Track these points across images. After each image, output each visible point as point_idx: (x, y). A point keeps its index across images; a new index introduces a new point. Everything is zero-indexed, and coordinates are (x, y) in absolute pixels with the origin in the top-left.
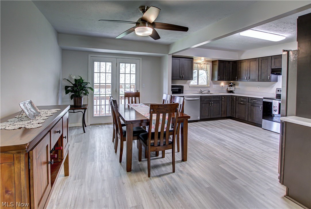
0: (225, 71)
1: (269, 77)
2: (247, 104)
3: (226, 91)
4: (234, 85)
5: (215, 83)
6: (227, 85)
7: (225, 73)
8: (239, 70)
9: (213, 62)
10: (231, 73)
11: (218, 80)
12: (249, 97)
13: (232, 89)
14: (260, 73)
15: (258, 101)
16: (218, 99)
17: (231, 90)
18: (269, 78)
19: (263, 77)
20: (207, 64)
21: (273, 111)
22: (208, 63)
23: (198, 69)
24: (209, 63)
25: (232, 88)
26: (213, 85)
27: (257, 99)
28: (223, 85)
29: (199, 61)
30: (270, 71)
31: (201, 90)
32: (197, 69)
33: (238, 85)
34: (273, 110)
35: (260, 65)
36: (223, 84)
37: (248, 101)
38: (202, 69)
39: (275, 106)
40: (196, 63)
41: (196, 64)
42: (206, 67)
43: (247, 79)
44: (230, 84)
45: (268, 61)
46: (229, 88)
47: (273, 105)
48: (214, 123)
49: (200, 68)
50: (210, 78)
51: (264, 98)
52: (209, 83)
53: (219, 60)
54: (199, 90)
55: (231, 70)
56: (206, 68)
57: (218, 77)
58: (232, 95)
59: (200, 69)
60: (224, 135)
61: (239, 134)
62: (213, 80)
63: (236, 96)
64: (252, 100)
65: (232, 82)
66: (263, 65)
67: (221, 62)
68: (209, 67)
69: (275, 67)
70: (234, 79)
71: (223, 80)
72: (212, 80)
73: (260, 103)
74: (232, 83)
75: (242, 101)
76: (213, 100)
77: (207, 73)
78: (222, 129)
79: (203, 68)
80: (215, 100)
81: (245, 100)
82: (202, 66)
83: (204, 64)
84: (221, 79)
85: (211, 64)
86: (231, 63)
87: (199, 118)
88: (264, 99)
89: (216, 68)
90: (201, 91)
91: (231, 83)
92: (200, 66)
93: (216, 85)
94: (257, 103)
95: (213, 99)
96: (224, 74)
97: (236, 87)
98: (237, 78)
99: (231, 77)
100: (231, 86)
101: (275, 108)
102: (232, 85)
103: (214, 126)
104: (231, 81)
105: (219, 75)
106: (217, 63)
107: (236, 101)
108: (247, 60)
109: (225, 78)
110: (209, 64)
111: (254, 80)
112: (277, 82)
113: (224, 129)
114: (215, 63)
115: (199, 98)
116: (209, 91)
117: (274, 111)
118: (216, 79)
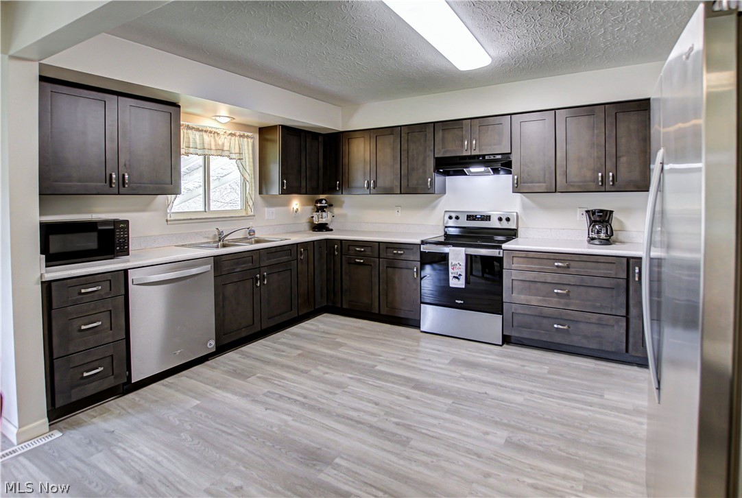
0: (303, 162)
1: (429, 179)
2: (374, 262)
3: (306, 226)
4: (331, 205)
5: (270, 203)
6: (310, 208)
7: (303, 170)
8: (346, 160)
9: (264, 131)
10: (321, 171)
11: (284, 192)
12: (379, 242)
13: (325, 218)
14: (406, 171)
15: (405, 250)
16: (285, 258)
17: (323, 221)
18: (429, 183)
19: (413, 182)
20: (240, 136)
21: (451, 278)
22: (246, 134)
23: (206, 152)
24: (250, 134)
25: (324, 214)
26: (266, 209)
27: (403, 246)
28: (298, 207)
29: (207, 123)
30: (431, 164)
31: (221, 229)
32: (199, 152)
33: (341, 205)
34: (450, 274)
35: (405, 147)
36: (296, 203)
37: (376, 255)
38: (221, 152)
39: (457, 263)
40: (198, 130)
41: (198, 134)
42: (237, 146)
43: (369, 187)
44: (319, 205)
45: (426, 135)
46: (315, 215)
47: (452, 261)
48: (277, 346)
49: (213, 147)
50: (253, 187)
51: (423, 242)
52: (251, 203)
53: (283, 127)
54: (212, 230)
55: (321, 160)
56: (237, 151)
57: (283, 183)
58: (327, 240)
59: (213, 152)
60: (319, 410)
61: (371, 381)
62: (264, 191)
63: (341, 241)
64: (389, 250)
65: (322, 197)
66: (412, 146)
67: (290, 133)
68: (249, 146)
69: (445, 152)
70: (331, 190)
71: (298, 192)
72: (260, 193)
73: (412, 258)
74: (324, 202)
75: (359, 254)
76: (267, 263)
77: (242, 168)
78: (306, 372)
79: (225, 148)
80: (273, 261)
81: (369, 252)
82: (224, 141)
83: (231, 134)
84: (289, 189)
85: (257, 136)
86: (321, 139)
87: (211, 345)
88: (424, 246)
89: (275, 152)
90: (220, 233)
91: (322, 200)
92: (213, 143)
93: (274, 209)
94: (403, 257)
95: (269, 259)
96: (300, 172)
97: (336, 211)
98: (341, 186)
99: (321, 182)
100: (322, 209)
101: (455, 271)
102: (326, 207)
103: (275, 364)
104: (323, 194)
105: (284, 174)
106: (277, 137)
107: (342, 255)
108: (368, 131)
109: (303, 184)
110: (248, 137)
111: (388, 191)
112: (445, 193)
113: (314, 372)
114: (268, 137)
115: (208, 267)
116: (252, 232)
117: (454, 277)
118: (275, 189)
